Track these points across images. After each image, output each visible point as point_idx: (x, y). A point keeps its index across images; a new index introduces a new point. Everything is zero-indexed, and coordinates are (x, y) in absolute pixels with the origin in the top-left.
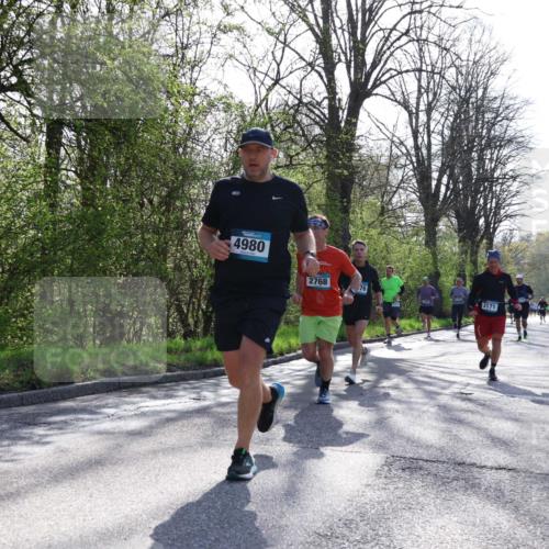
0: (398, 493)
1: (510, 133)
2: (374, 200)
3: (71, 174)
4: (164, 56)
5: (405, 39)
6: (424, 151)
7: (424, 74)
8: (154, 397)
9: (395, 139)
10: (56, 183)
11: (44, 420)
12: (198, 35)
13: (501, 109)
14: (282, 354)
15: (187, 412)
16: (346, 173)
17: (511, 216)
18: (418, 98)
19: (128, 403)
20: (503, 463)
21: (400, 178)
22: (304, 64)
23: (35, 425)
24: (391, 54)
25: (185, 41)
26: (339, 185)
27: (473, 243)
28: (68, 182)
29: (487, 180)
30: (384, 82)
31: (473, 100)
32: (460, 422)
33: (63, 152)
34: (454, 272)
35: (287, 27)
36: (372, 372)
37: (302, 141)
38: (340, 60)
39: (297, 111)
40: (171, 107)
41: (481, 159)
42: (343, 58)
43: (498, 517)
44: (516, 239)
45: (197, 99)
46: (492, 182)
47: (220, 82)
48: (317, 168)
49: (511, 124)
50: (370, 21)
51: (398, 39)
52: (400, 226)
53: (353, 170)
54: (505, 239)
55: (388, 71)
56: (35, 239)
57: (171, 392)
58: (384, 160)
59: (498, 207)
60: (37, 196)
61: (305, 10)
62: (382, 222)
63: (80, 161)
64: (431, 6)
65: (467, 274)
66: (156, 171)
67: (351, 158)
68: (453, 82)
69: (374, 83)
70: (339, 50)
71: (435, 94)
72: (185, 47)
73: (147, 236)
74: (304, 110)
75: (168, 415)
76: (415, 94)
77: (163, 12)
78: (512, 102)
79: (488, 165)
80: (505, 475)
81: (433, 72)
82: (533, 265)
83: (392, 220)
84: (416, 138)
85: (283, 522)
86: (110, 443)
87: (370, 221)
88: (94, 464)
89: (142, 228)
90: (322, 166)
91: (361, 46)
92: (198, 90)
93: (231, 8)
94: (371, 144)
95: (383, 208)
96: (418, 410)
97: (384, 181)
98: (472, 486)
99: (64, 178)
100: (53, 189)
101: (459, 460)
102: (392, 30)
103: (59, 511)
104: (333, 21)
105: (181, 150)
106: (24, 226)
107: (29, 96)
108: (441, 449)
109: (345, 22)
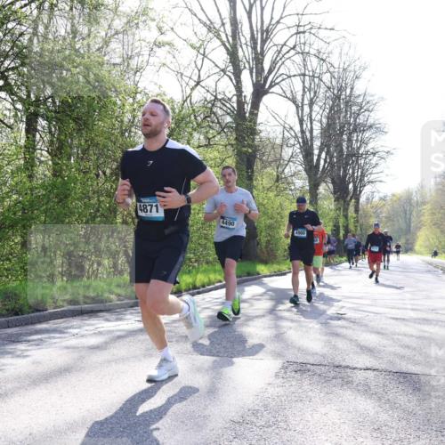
0: (292, 389)
1: (371, 121)
2: (271, 171)
3: (45, 153)
4: (114, 64)
5: (292, 52)
6: (308, 134)
7: (307, 78)
8: (108, 320)
9: (286, 125)
10: (33, 159)
11: (25, 338)
12: (139, 49)
13: (364, 104)
14: (204, 286)
15: (134, 331)
16: (250, 151)
17: (372, 182)
18: (303, 95)
19: (88, 325)
20: (369, 366)
21: (290, 154)
22: (218, 70)
23: (18, 342)
24: (283, 63)
25: (130, 53)
26: (245, 160)
27: (345, 202)
28: (42, 159)
29: (354, 155)
30: (278, 84)
31: (343, 97)
32: (337, 335)
33: (38, 136)
34: (331, 224)
35: (206, 43)
36: (271, 299)
37: (217, 127)
38: (245, 67)
39: (213, 105)
40: (119, 102)
41: (350, 140)
42: (247, 65)
43: (366, 405)
44: (376, 199)
45: (139, 97)
46: (358, 157)
47: (156, 84)
48: (228, 147)
49: (371, 114)
50: (267, 38)
51: (288, 52)
52: (291, 190)
53: (256, 149)
54: (368, 199)
55: (281, 75)
56: (18, 202)
57: (120, 316)
58: (278, 141)
59: (363, 175)
60: (18, 169)
61: (219, 31)
62: (277, 187)
63: (51, 142)
64: (311, 28)
65: (341, 225)
66: (109, 150)
67: (253, 140)
68: (329, 84)
69: (271, 84)
70: (244, 60)
71: (315, 92)
72: (130, 58)
73: (102, 199)
74: (219, 104)
75: (119, 333)
76: (301, 93)
77: (113, 32)
78: (371, 98)
79: (355, 145)
80: (371, 374)
81: (313, 76)
82: (389, 218)
83: (285, 185)
84: (301, 124)
85: (207, 412)
86: (76, 355)
87: (268, 186)
88: (64, 371)
89: (98, 193)
90: (232, 145)
91: (260, 57)
92: (139, 90)
93: (164, 30)
94: (269, 129)
95: (278, 176)
96: (305, 327)
97: (278, 156)
98: (347, 383)
99: (39, 156)
100: (30, 164)
101: (337, 364)
102: (283, 46)
103: (37, 407)
104: (239, 39)
105: (127, 134)
106: (9, 192)
107: (13, 94)
108: (323, 356)
109: (248, 39)
